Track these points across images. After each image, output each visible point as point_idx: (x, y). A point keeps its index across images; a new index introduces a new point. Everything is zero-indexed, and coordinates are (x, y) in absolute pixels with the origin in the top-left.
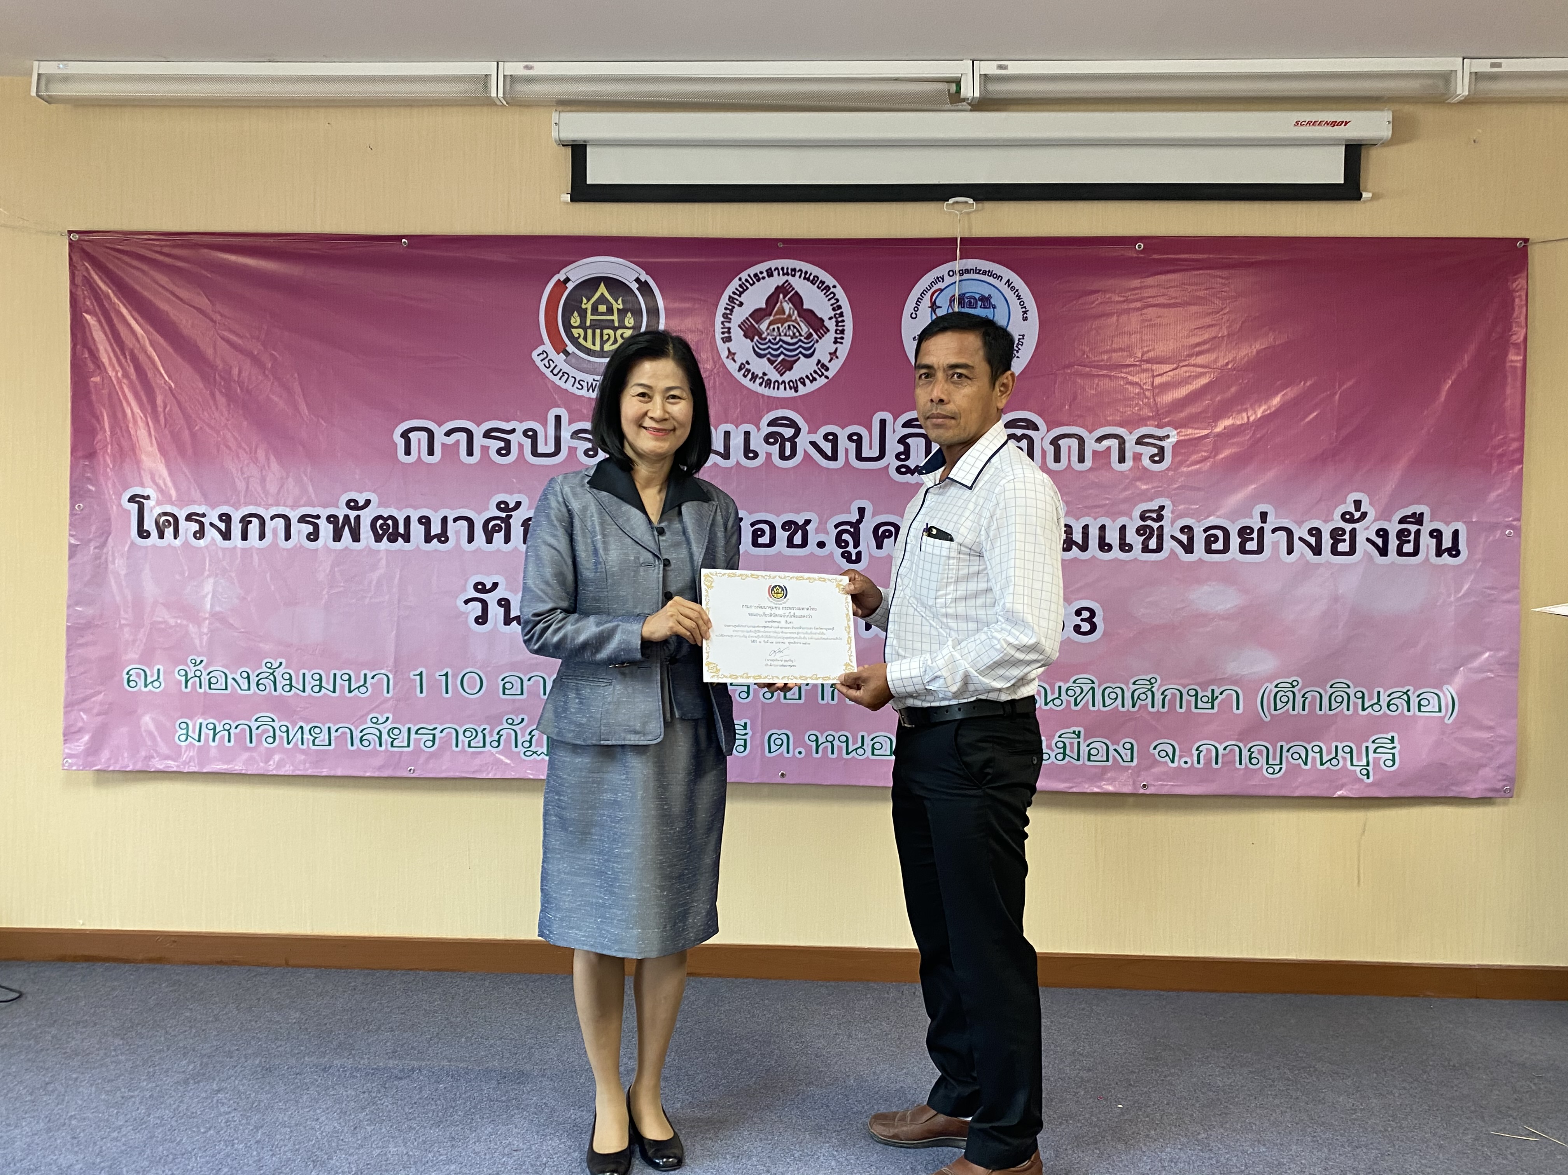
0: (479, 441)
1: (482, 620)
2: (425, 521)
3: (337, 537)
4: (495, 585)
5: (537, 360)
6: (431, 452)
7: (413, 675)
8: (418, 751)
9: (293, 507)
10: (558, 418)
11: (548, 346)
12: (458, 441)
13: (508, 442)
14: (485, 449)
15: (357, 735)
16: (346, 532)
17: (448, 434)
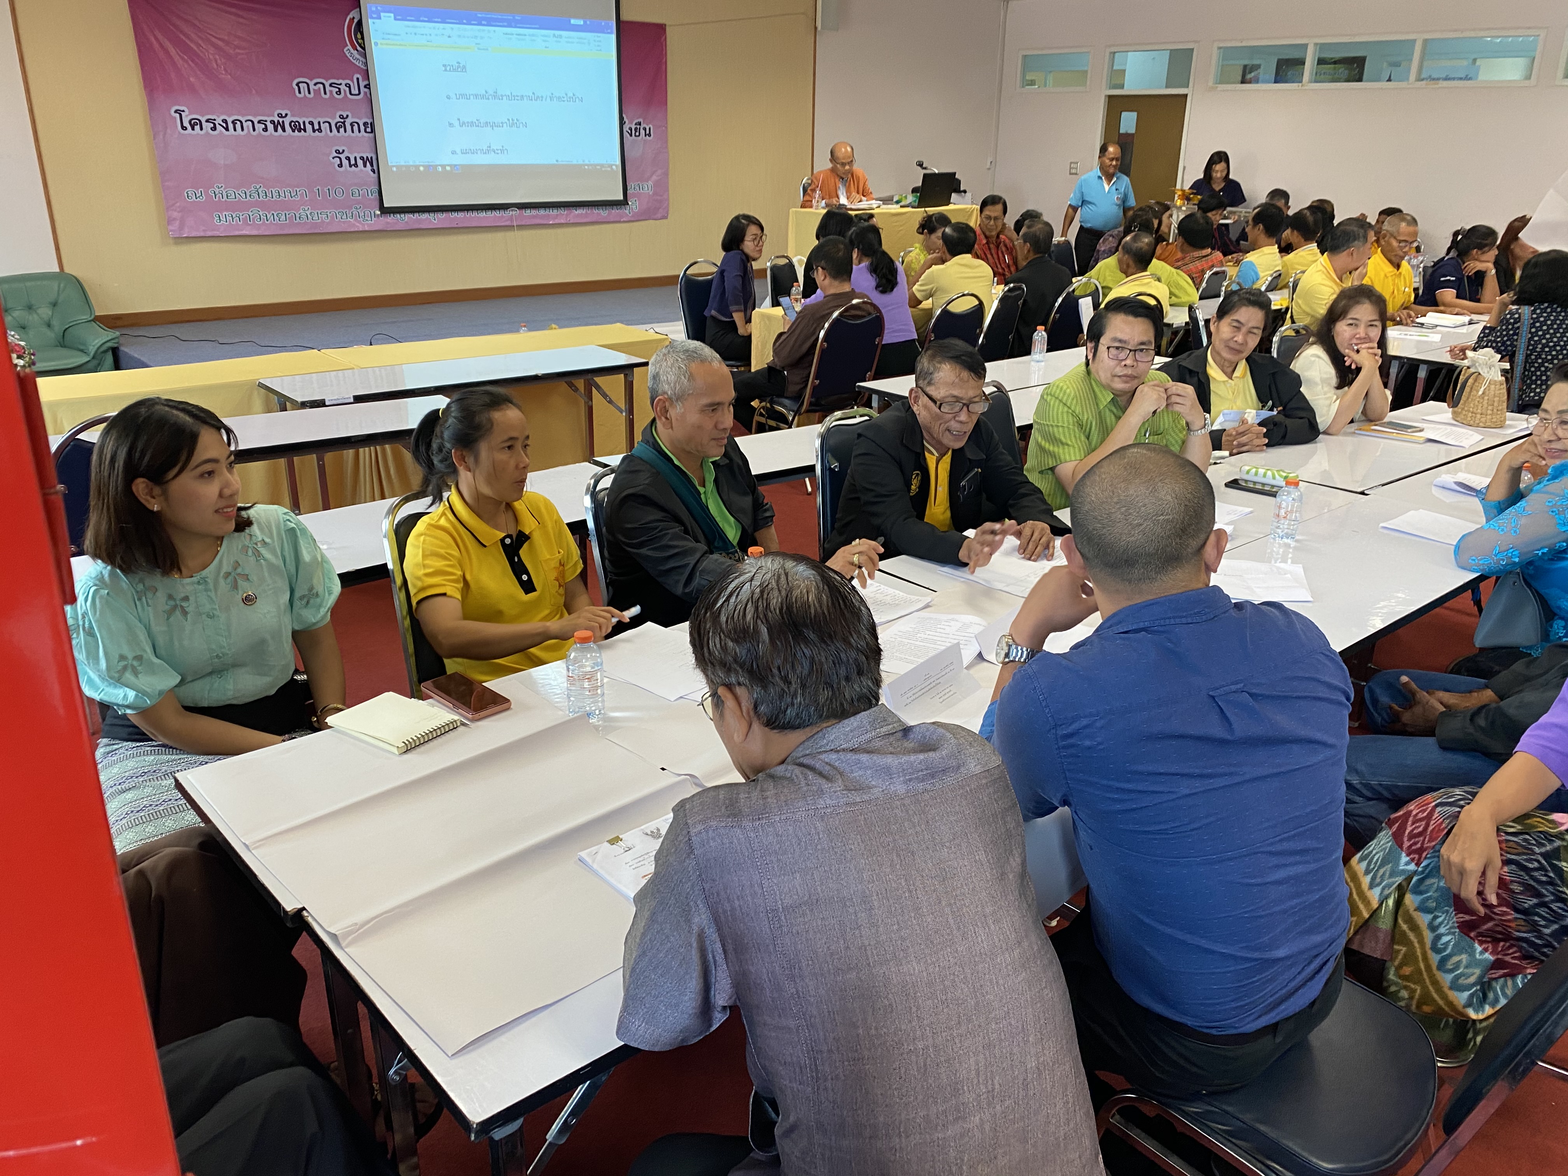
0: (328, 88)
1: (341, 165)
2: (311, 123)
3: (276, 130)
4: (343, 151)
5: (347, 53)
6: (309, 93)
7: (315, 190)
8: (323, 222)
9: (255, 116)
10: (358, 79)
11: (350, 47)
12: (319, 89)
13: (339, 89)
14: (331, 92)
15: (298, 215)
16: (279, 128)
17: (315, 84)
